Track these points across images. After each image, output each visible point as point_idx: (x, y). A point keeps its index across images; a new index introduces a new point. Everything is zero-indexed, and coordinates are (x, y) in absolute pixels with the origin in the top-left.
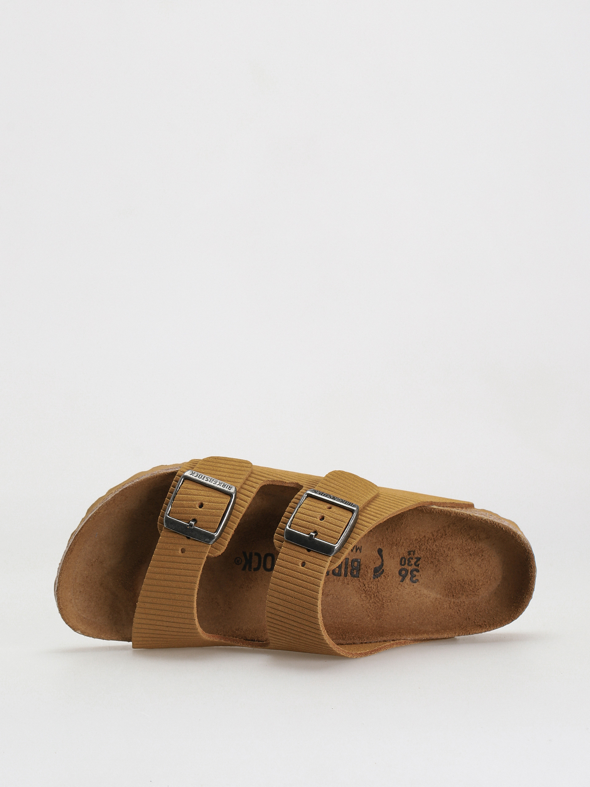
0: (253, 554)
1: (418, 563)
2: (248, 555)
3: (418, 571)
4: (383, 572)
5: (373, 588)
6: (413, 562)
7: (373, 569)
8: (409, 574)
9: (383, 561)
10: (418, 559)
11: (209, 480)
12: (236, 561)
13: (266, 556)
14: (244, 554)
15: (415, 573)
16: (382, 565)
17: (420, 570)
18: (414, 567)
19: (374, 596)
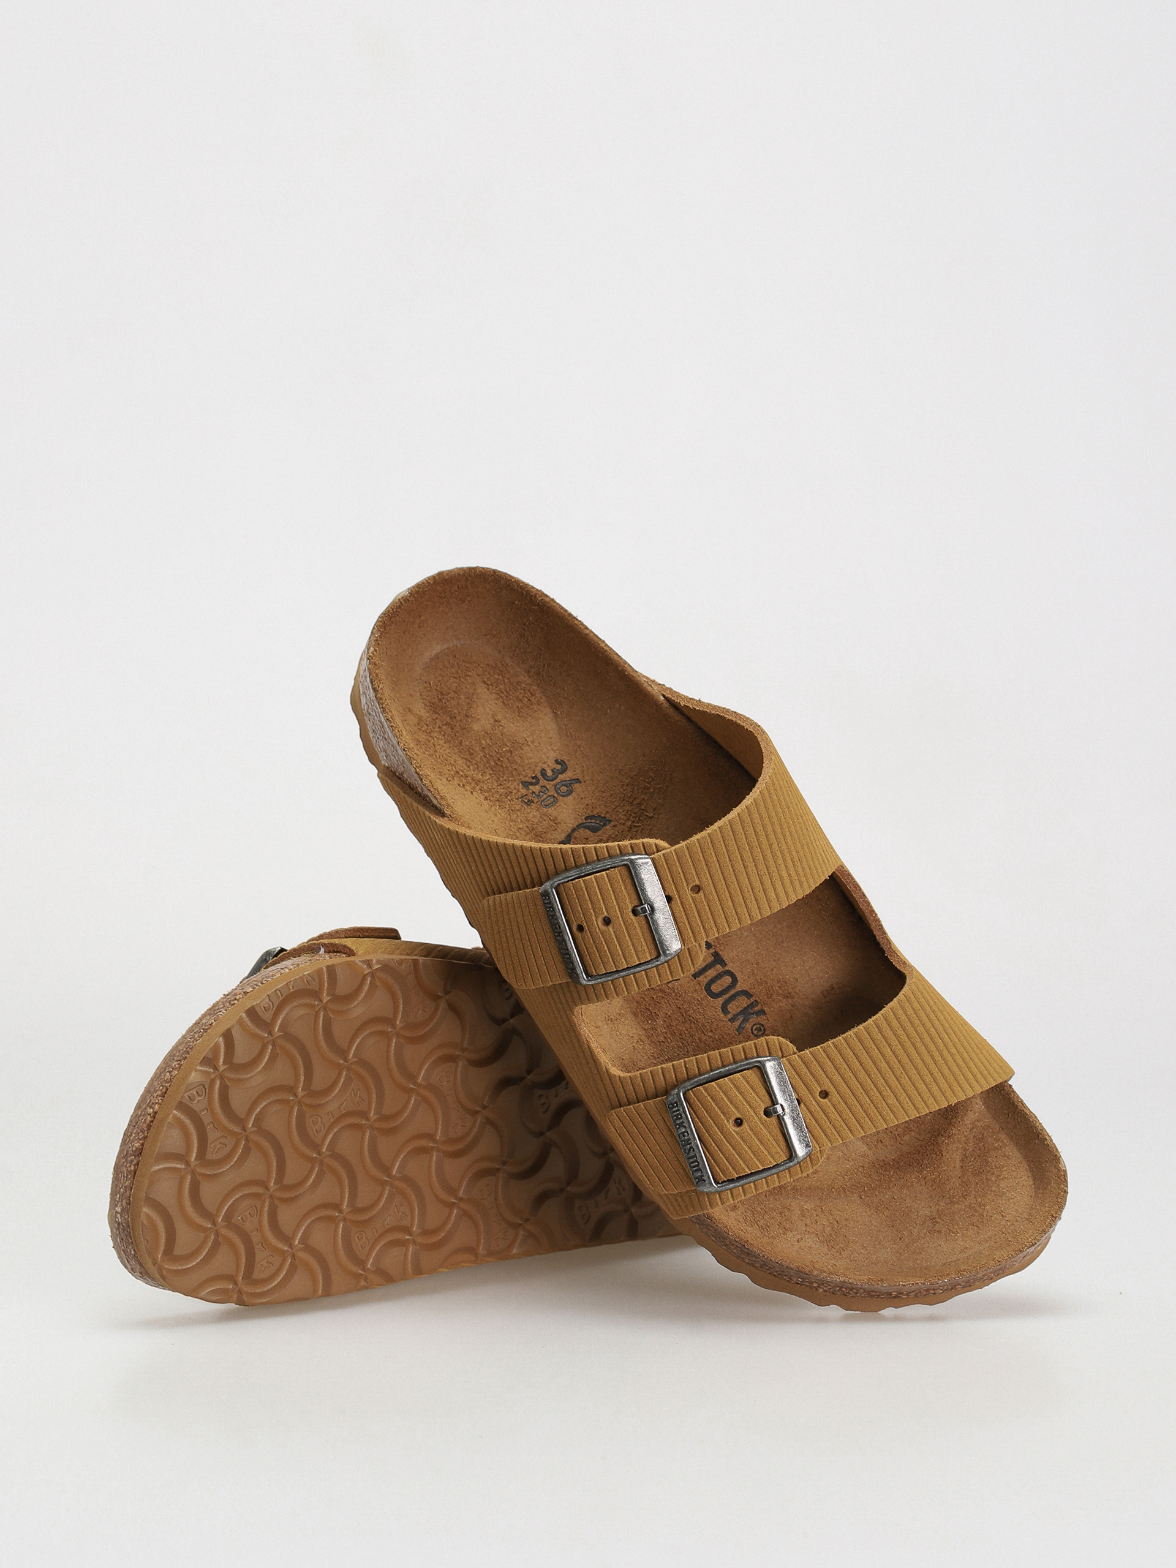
0: (730, 1016)
1: (530, 780)
2: (737, 1023)
3: (543, 772)
4: (588, 816)
5: (624, 811)
6: (537, 788)
7: (597, 834)
8: (558, 780)
9: (574, 830)
10: (526, 784)
11: (689, 1146)
12: (760, 1033)
13: (715, 996)
14: (740, 1029)
15: (549, 773)
16: (579, 826)
17: (539, 769)
18: (543, 782)
19: (635, 799)
